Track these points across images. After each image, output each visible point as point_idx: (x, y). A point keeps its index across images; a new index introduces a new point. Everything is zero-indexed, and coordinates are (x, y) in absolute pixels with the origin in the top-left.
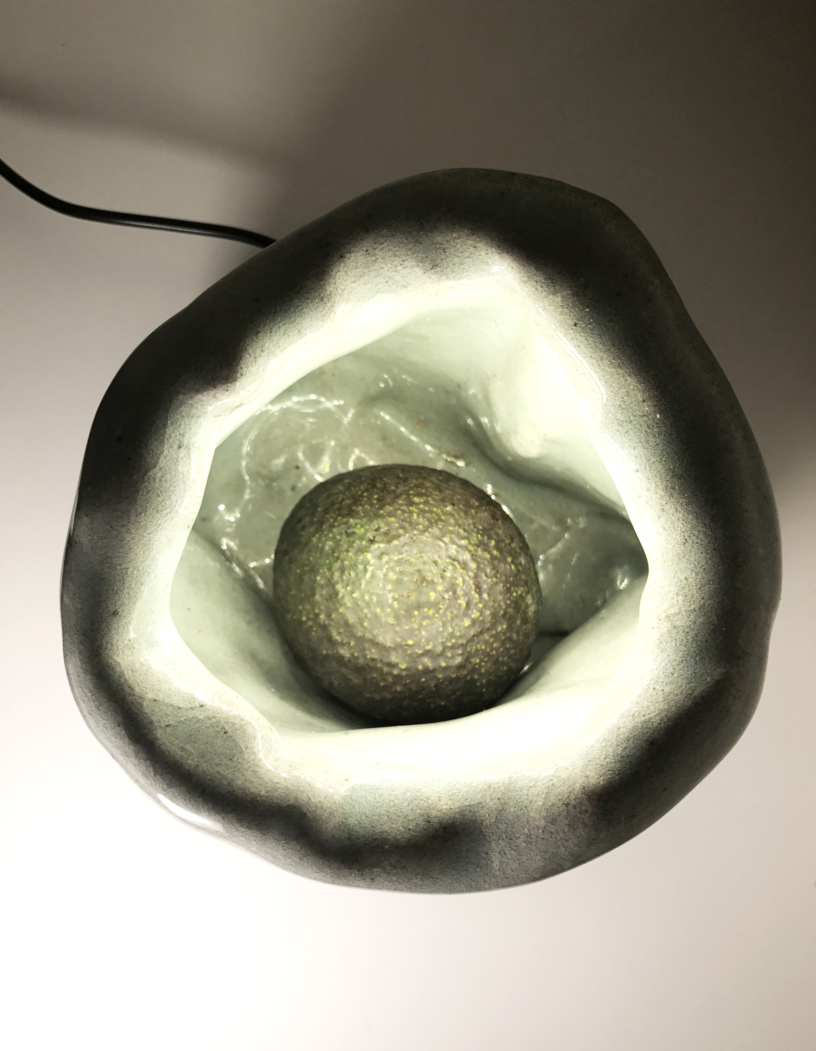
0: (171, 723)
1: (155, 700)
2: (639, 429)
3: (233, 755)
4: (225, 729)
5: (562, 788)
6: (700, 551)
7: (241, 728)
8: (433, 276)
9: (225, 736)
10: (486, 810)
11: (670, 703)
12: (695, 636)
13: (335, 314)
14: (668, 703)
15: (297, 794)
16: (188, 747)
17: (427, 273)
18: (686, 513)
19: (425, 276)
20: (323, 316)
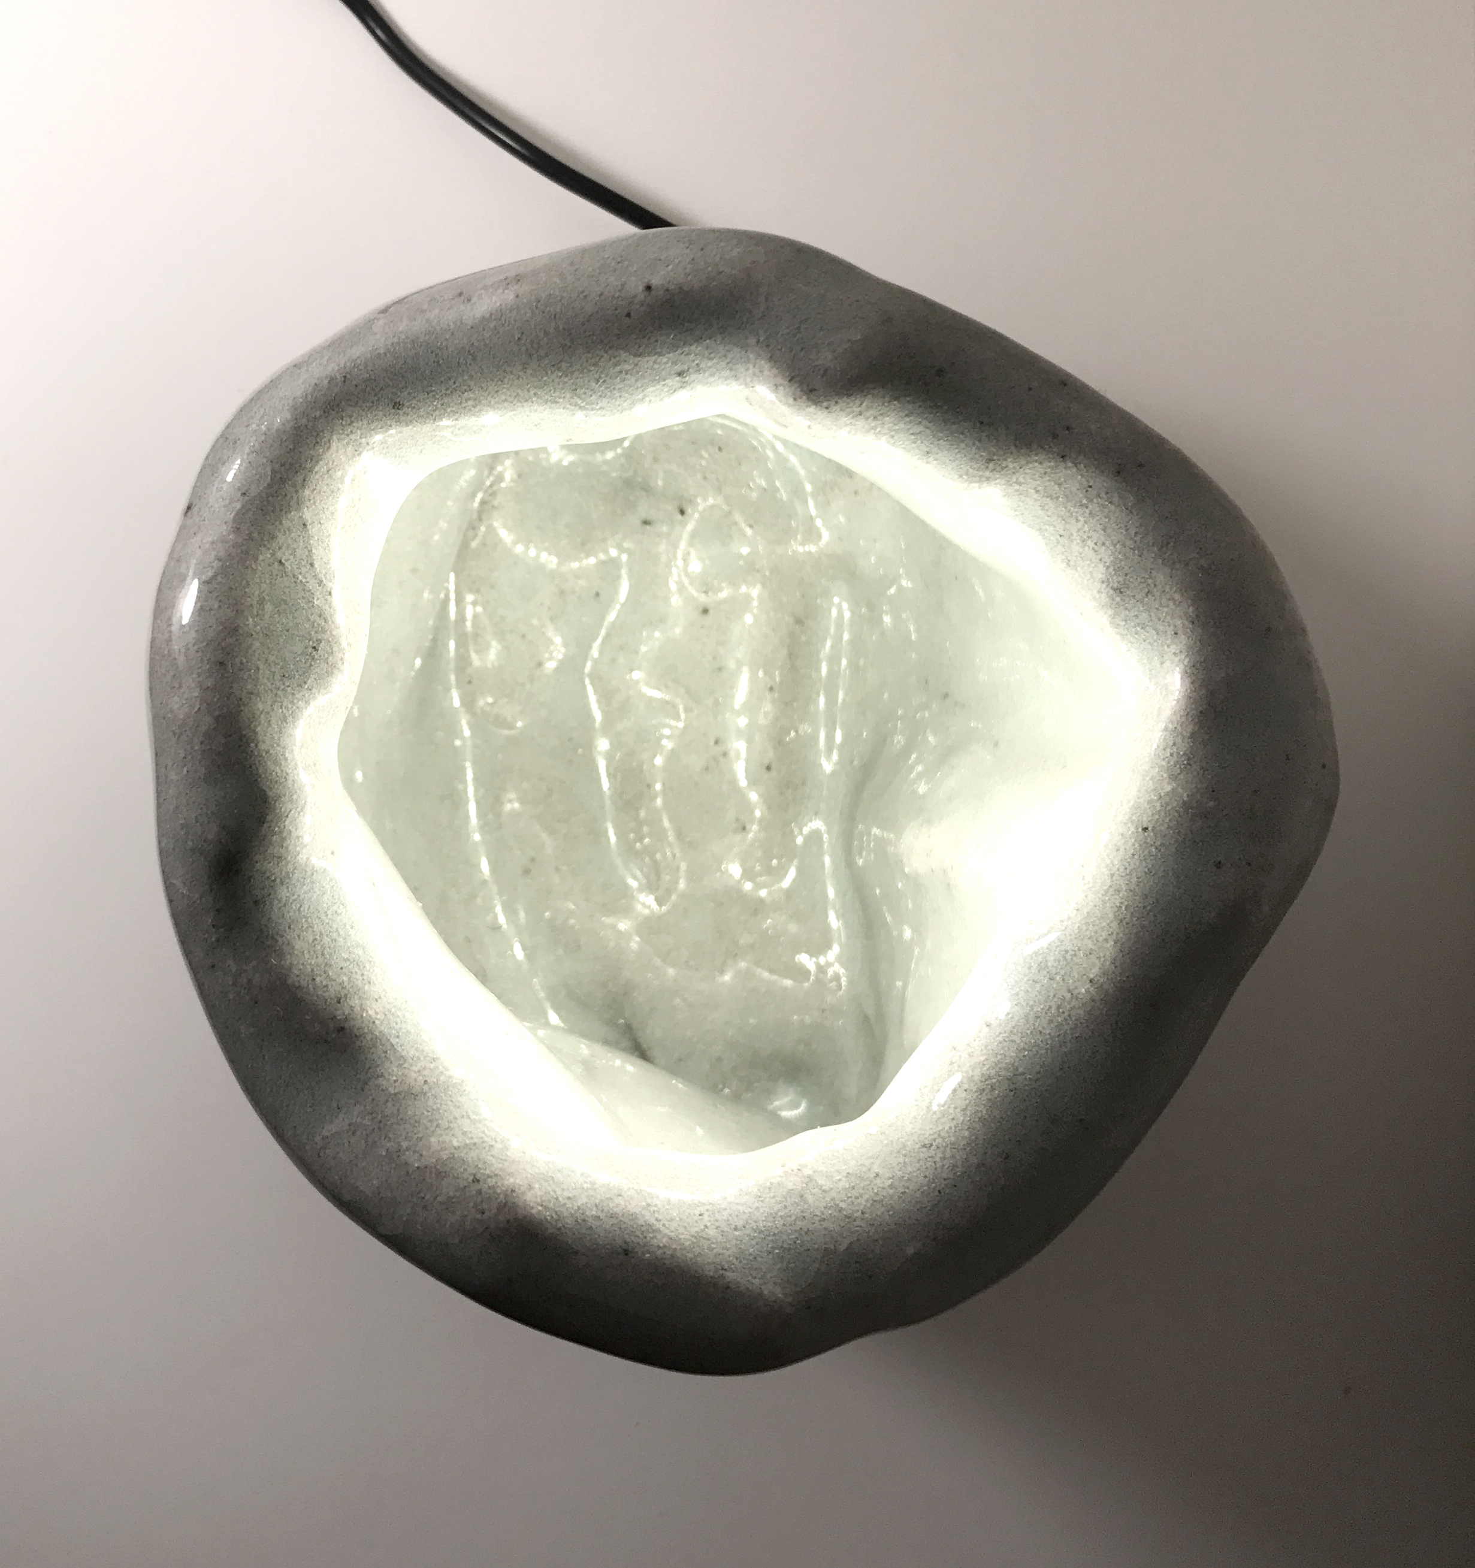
0: (287, 564)
1: (305, 525)
2: (1049, 996)
3: (290, 678)
4: (319, 644)
5: (494, 1161)
6: (927, 1174)
7: (332, 665)
8: (1104, 595)
9: (310, 650)
10: (400, 1073)
11: (695, 1245)
12: (806, 1230)
13: (980, 488)
14: (693, 1243)
15: (285, 795)
16: (269, 607)
17: (1104, 586)
18: (969, 1124)
19: (1098, 585)
20: (967, 474)
